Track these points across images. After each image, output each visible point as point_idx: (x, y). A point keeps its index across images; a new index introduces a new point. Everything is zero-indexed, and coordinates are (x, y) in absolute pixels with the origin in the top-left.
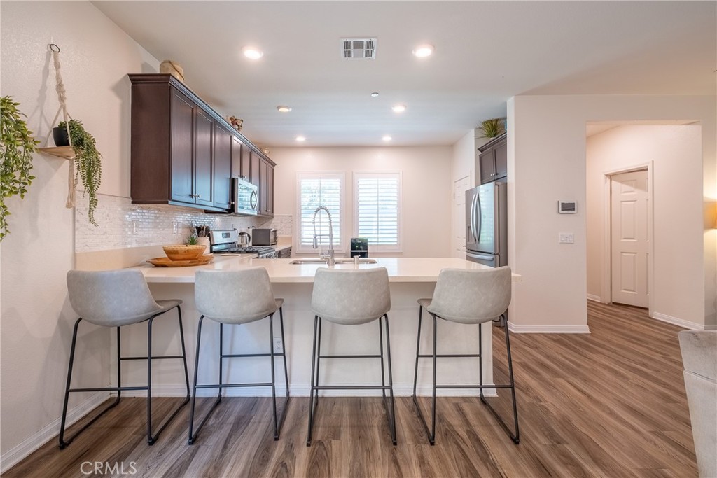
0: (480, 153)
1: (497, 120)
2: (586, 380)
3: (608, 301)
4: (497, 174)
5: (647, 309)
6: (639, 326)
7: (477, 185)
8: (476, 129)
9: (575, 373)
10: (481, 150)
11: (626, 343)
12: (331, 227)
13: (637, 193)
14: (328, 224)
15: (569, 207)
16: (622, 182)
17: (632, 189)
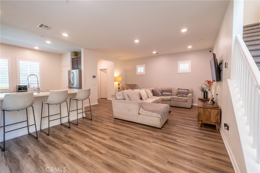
0: (72, 60)
1: (77, 52)
2: (99, 110)
3: (100, 98)
4: (78, 67)
5: (107, 98)
6: (106, 101)
7: (71, 70)
8: (71, 53)
9: (97, 110)
10: (72, 59)
11: (104, 104)
12: (38, 80)
13: (105, 74)
14: (37, 79)
15: (94, 77)
16: (102, 71)
17: (104, 73)
